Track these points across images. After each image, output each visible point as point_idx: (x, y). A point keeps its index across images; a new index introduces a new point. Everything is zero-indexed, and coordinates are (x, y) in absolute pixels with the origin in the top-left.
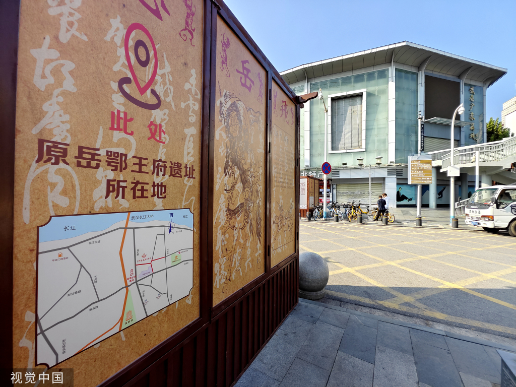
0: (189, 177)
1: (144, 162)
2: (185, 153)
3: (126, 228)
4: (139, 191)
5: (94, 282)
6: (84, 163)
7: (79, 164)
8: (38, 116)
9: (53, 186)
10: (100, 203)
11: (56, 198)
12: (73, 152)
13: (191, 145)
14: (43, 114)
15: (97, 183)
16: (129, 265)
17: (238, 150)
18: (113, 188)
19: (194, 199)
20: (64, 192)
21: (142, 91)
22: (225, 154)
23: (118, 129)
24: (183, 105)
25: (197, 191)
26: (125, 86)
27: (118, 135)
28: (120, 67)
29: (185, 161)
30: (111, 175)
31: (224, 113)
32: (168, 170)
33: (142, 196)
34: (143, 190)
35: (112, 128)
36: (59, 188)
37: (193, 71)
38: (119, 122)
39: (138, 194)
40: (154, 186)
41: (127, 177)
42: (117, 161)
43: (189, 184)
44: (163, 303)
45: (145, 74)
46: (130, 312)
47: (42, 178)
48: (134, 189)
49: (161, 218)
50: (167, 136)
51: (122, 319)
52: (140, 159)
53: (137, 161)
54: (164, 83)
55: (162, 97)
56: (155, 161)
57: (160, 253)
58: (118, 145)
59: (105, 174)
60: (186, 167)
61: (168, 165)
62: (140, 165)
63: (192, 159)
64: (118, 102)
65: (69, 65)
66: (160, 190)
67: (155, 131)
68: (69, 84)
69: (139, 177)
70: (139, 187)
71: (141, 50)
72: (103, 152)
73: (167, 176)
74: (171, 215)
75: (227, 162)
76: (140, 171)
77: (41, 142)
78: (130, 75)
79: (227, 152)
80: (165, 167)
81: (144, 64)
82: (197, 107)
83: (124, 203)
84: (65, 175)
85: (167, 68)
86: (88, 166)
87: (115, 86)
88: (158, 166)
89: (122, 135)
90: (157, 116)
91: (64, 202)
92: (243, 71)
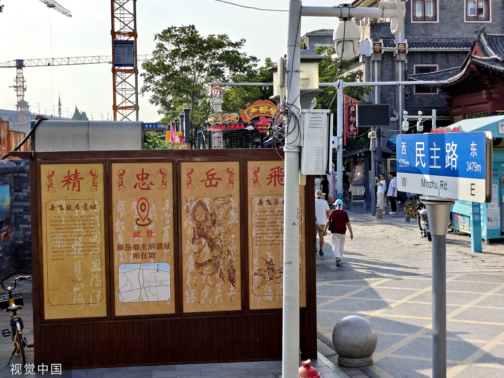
0: (167, 248)
1: (145, 245)
2: (164, 238)
3: (140, 269)
4: (144, 256)
5: (131, 284)
6: (127, 249)
7: (126, 250)
8: (117, 239)
9: (121, 256)
10: (132, 261)
11: (122, 260)
12: (125, 247)
13: (168, 234)
14: (118, 238)
15: (131, 254)
16: (141, 282)
17: (205, 228)
18: (135, 256)
19: (171, 258)
20: (123, 258)
21: (144, 220)
22: (193, 233)
23: (136, 236)
24: (162, 218)
25: (172, 255)
26: (138, 222)
27: (136, 238)
28: (136, 216)
29: (164, 242)
30: (135, 252)
31: (190, 211)
32: (156, 247)
33: (145, 258)
34: (145, 256)
35: (134, 237)
36: (122, 257)
37: (167, 201)
38: (137, 234)
39: (144, 257)
40: (150, 254)
41: (140, 252)
42: (136, 247)
43: (167, 252)
44: (155, 299)
45: (144, 214)
46: (142, 297)
47: (118, 254)
48: (142, 255)
49: (153, 266)
50: (155, 234)
51: (139, 298)
52: (144, 245)
53: (143, 246)
54: (152, 213)
55: (152, 219)
56: (150, 244)
57: (153, 279)
58: (136, 242)
59: (133, 251)
60: (165, 244)
61: (155, 245)
62: (144, 247)
63: (168, 240)
64: (136, 228)
65: (123, 223)
66: (153, 255)
67: (149, 233)
68: (123, 229)
69: (144, 251)
70: (144, 255)
71: (143, 206)
72: (132, 245)
73: (155, 250)
74: (158, 265)
75: (195, 236)
76: (144, 249)
77: (118, 245)
78: (139, 217)
79: (194, 231)
80: (154, 246)
81: (143, 211)
82: (170, 215)
83: (139, 260)
84: (123, 253)
85: (154, 206)
86: (128, 250)
87: (135, 223)
88: (151, 246)
89: (138, 238)
90: (150, 227)
91: (123, 260)
92: (208, 178)
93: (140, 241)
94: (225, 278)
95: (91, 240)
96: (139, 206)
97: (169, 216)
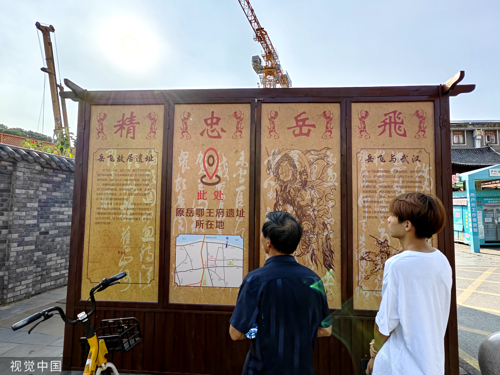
0: (240, 216)
1: (212, 211)
2: (237, 202)
3: (203, 242)
4: (209, 225)
5: (191, 261)
6: (188, 214)
7: (187, 215)
8: (177, 200)
9: (180, 223)
10: (193, 230)
11: (181, 228)
12: (185, 211)
13: (242, 197)
14: (178, 200)
15: (192, 222)
16: (205, 260)
17: (292, 190)
18: (199, 224)
19: (245, 229)
20: (183, 226)
21: (211, 178)
22: (275, 197)
23: (201, 199)
24: (234, 176)
25: (247, 225)
26: (204, 180)
27: (200, 201)
28: (202, 172)
29: (237, 207)
30: (198, 218)
31: (272, 167)
32: (225, 214)
33: (211, 228)
34: (211, 225)
35: (198, 199)
36: (181, 224)
37: (243, 153)
38: (201, 195)
39: (209, 226)
40: (217, 222)
41: (204, 219)
42: (200, 212)
43: (239, 221)
44: (222, 284)
45: (211, 170)
46: (205, 280)
47: (177, 221)
48: (207, 224)
49: (222, 239)
50: (224, 196)
51: (201, 281)
52: (210, 210)
53: (208, 211)
54: (223, 169)
55: (221, 177)
56: (217, 210)
57: (220, 257)
58: (200, 206)
59: (196, 218)
60: (238, 211)
61: (225, 211)
62: (210, 213)
63: (242, 205)
64: (201, 187)
65: (185, 180)
66: (220, 224)
67: (218, 195)
68: (184, 188)
69: (209, 219)
70: (209, 223)
71: (211, 159)
72: (195, 210)
73: (224, 217)
74: (227, 238)
75: (278, 202)
76: (210, 216)
77: (177, 209)
78: (205, 174)
79: (277, 195)
80: (223, 212)
81: (211, 165)
82: (246, 172)
83: (203, 231)
84: (183, 219)
85: (225, 159)
86: (190, 216)
87: (199, 181)
88: (219, 212)
89: (202, 200)
90: (219, 187)
91: (182, 229)
92: (297, 123)
93: (204, 204)
94: (318, 262)
95: (144, 200)
96: (206, 159)
97: (244, 173)
